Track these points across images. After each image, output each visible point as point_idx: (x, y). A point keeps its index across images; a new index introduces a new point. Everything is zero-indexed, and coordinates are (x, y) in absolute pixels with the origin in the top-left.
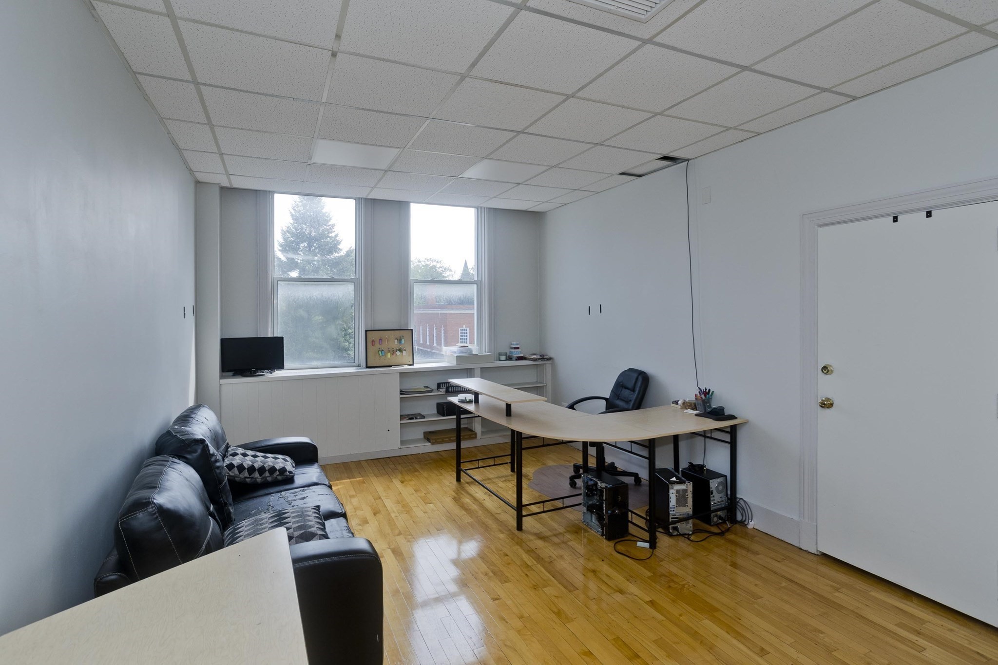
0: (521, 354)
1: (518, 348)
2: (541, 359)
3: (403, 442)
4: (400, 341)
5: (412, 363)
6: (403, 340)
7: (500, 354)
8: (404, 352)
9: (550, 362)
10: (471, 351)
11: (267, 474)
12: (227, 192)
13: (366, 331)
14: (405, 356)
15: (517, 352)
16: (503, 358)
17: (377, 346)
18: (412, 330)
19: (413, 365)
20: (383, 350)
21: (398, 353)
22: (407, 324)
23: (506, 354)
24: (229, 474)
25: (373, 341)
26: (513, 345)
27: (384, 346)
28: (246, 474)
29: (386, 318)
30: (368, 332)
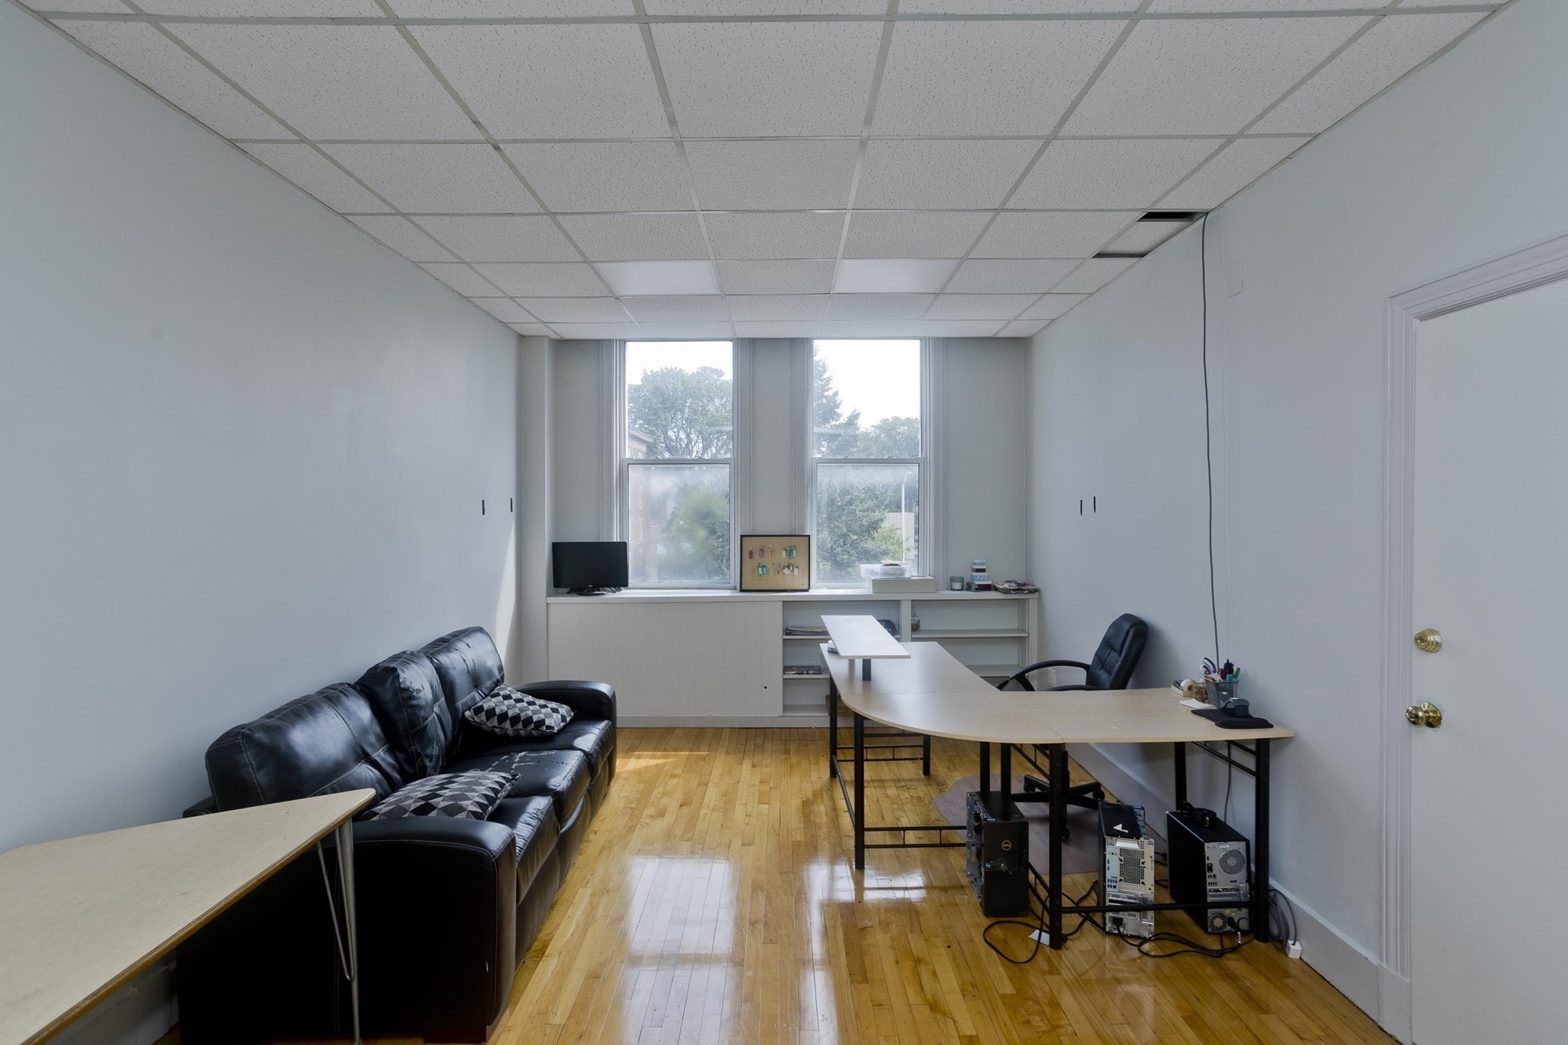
0: (988, 580)
1: (983, 570)
2: (1018, 590)
3: (786, 708)
4: (790, 552)
5: (807, 588)
6: (794, 552)
7: (953, 580)
8: (796, 570)
9: (1036, 595)
10: (903, 572)
11: (520, 726)
12: (564, 347)
13: (742, 536)
14: (796, 578)
15: (980, 576)
16: (957, 586)
17: (757, 559)
18: (809, 536)
19: (807, 590)
20: (764, 566)
21: (786, 571)
22: (803, 527)
23: (962, 580)
24: (473, 719)
25: (751, 553)
26: (975, 564)
27: (767, 560)
28: (495, 722)
29: (772, 518)
30: (744, 538)
